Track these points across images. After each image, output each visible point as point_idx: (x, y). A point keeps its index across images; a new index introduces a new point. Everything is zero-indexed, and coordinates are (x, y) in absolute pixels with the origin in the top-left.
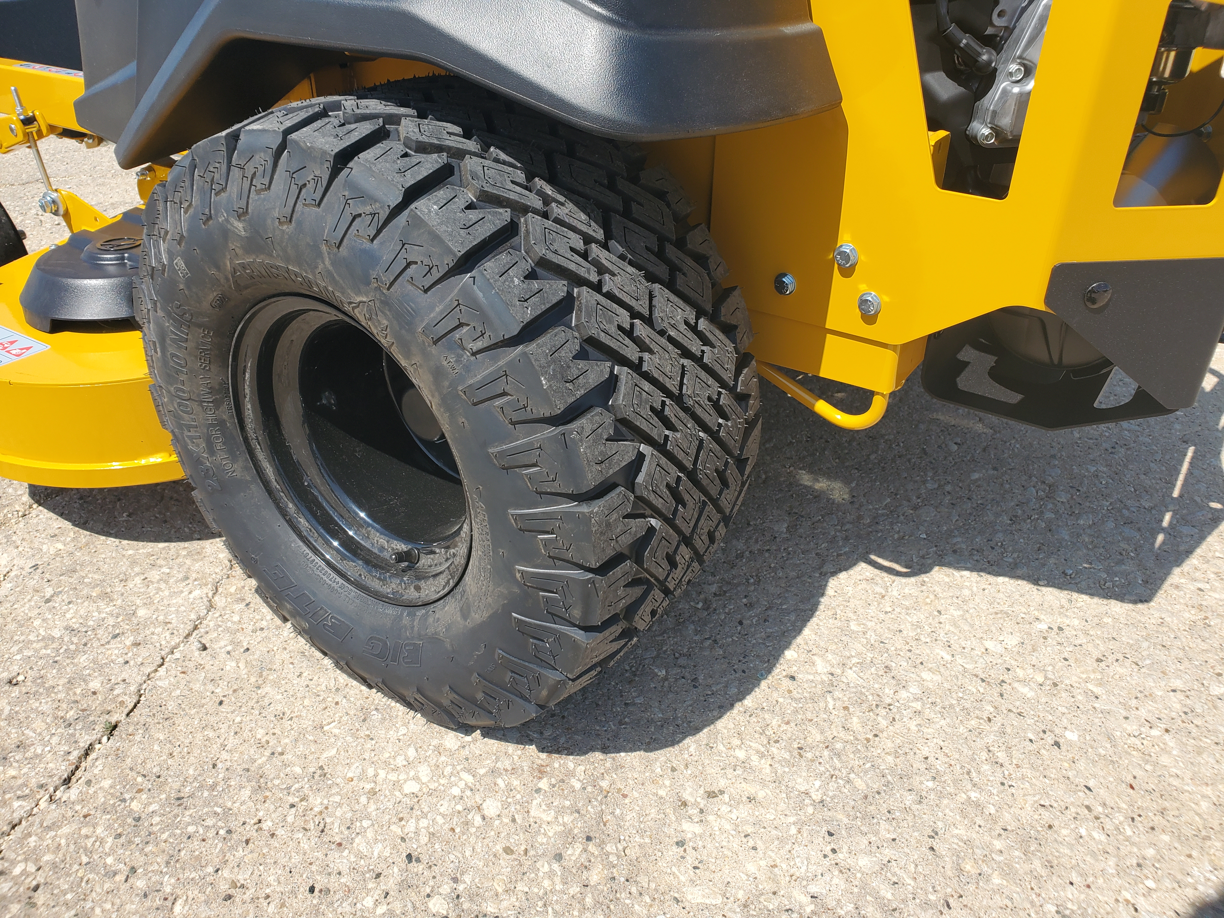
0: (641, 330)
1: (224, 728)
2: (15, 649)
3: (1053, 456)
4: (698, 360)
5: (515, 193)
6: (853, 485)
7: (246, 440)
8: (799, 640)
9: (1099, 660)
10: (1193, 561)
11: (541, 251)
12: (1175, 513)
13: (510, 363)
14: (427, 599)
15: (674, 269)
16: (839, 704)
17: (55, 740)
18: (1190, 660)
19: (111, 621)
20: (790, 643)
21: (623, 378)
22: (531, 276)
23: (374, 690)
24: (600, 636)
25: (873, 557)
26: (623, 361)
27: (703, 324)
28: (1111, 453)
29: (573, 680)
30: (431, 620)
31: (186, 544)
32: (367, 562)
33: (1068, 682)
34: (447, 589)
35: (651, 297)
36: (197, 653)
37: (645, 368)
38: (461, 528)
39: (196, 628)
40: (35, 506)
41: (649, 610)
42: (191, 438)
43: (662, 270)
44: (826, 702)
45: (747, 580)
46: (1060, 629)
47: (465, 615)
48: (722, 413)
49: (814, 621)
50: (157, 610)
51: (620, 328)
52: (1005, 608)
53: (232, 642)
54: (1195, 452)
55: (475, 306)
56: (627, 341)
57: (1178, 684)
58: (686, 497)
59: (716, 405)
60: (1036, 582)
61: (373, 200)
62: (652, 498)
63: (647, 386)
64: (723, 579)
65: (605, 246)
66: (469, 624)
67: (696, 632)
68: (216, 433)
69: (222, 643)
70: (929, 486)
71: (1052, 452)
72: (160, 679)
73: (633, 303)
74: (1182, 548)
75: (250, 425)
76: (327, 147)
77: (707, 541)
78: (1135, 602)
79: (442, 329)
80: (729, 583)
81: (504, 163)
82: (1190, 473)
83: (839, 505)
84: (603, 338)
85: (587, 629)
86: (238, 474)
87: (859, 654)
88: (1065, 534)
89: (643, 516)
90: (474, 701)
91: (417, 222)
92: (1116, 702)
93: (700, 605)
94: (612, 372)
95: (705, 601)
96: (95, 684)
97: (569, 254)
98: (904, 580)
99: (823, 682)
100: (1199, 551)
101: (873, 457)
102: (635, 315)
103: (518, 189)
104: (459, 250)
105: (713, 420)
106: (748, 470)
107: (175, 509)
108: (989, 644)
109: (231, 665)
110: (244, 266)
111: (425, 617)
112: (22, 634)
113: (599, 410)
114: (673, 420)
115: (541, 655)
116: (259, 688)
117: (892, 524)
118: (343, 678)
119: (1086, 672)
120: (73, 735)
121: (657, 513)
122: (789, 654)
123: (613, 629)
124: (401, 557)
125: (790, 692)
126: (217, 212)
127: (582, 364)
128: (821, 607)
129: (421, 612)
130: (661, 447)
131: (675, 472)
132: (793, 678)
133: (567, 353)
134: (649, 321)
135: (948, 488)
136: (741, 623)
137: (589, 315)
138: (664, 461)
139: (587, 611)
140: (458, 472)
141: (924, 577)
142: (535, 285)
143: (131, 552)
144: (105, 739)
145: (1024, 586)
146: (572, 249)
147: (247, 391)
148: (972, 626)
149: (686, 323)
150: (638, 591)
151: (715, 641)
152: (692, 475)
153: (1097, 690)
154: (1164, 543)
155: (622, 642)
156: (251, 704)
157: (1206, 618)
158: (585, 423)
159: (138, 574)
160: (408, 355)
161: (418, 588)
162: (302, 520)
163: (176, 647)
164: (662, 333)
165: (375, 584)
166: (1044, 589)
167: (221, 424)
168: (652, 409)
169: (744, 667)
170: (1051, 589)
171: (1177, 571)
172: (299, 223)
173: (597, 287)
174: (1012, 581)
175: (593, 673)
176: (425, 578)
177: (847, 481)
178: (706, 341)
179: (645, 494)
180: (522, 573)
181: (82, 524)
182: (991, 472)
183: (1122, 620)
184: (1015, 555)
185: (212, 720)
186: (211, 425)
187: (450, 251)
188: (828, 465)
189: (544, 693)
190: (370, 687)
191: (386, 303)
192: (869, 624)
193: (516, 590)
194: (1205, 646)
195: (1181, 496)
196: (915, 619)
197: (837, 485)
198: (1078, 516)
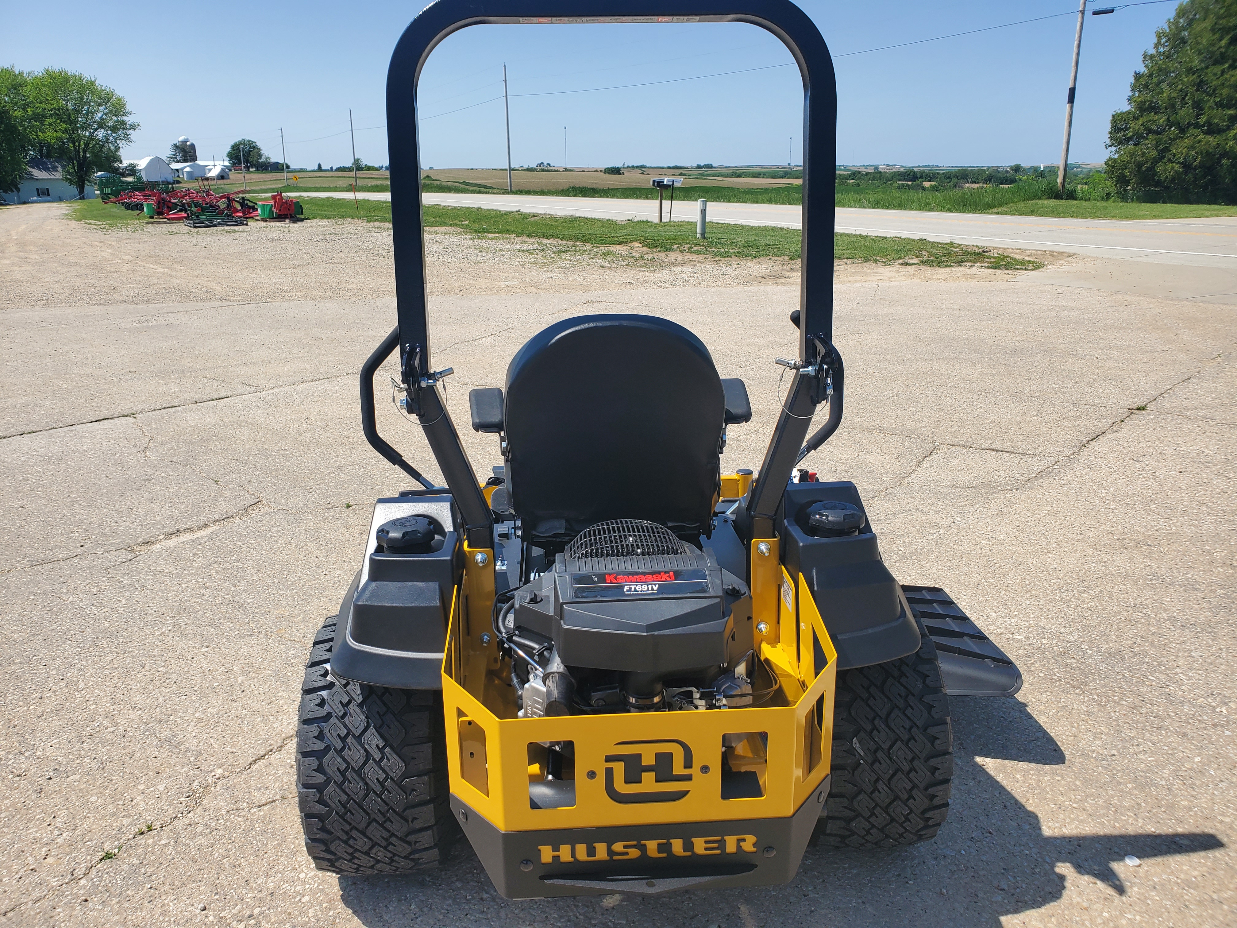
51: (339, 735)
63: (339, 759)
168: (338, 769)
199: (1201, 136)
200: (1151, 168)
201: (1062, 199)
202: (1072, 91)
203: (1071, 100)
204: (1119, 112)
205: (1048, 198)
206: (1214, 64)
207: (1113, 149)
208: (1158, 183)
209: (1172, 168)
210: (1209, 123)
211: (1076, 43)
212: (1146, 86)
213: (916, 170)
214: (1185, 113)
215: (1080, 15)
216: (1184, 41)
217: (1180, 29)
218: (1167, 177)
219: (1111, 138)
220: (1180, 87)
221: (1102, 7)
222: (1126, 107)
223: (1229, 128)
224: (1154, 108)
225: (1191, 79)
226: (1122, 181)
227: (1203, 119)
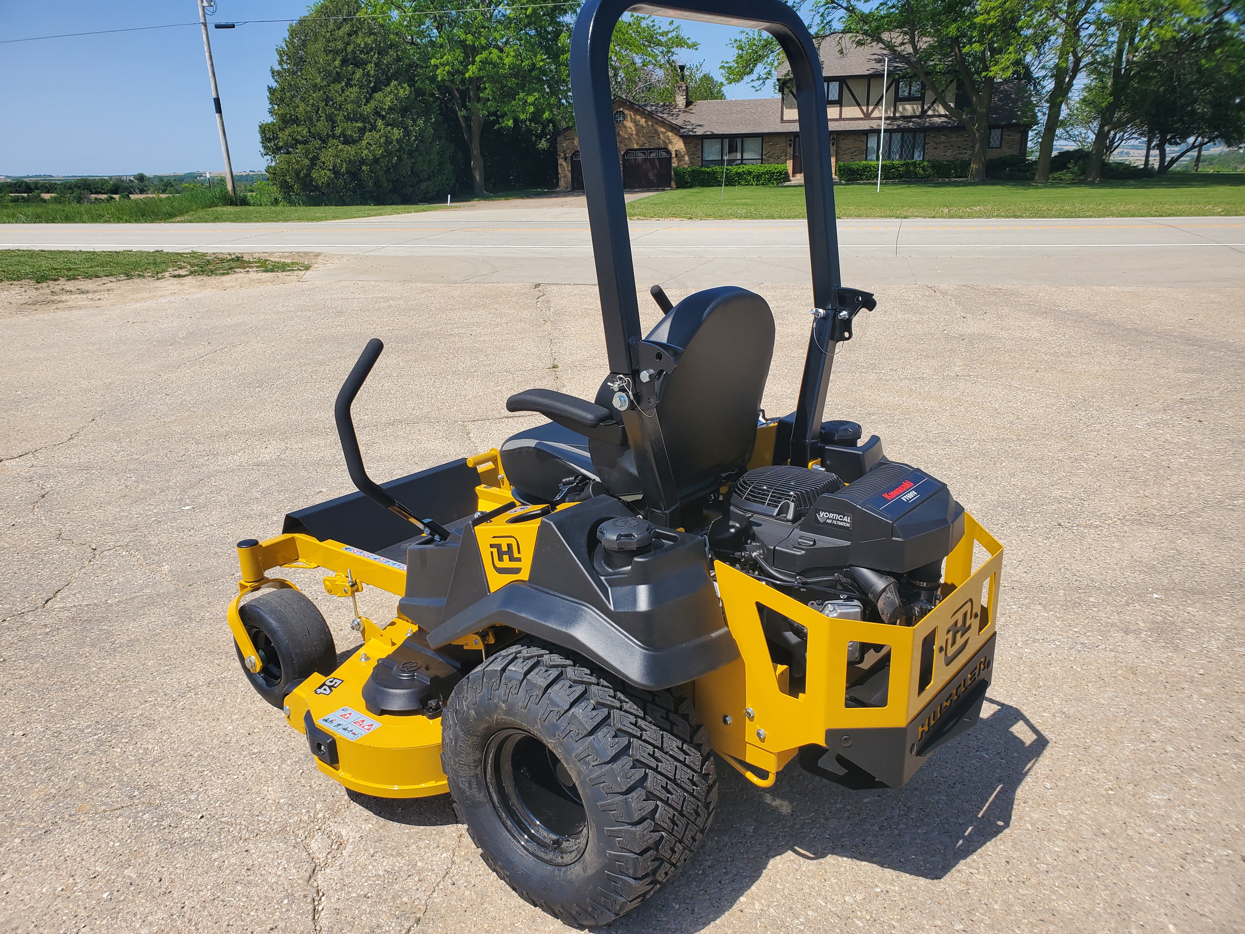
0: (658, 753)
1: (469, 923)
2: (363, 880)
3: (916, 789)
4: (683, 763)
5: (609, 701)
6: (795, 804)
7: (486, 783)
8: (748, 892)
9: (902, 909)
10: (975, 856)
11: (619, 726)
12: (975, 827)
13: (606, 771)
14: (566, 863)
15: (673, 724)
16: (762, 924)
17: (393, 925)
18: (950, 911)
19: (406, 868)
20: (743, 893)
21: (650, 774)
22: (615, 736)
23: (538, 908)
24: (641, 882)
25: (796, 848)
26: (650, 768)
27: (685, 747)
28: (952, 787)
29: (630, 902)
30: (569, 873)
31: (435, 827)
32: (538, 844)
33: (882, 919)
34: (576, 859)
35: (662, 737)
36: (450, 886)
37: (659, 770)
38: (582, 830)
39: (447, 873)
40: (352, 802)
41: (663, 872)
42: (462, 782)
43: (667, 726)
44: (757, 924)
45: (727, 859)
46: (887, 892)
47: (585, 870)
48: (694, 784)
49: (758, 882)
50: (426, 863)
51: (649, 754)
52: (862, 879)
53: (466, 882)
54: (1002, 788)
55: (594, 748)
56: (652, 759)
57: (939, 923)
58: (678, 822)
59: (692, 781)
60: (882, 865)
61: (559, 706)
62: (662, 824)
63: (659, 777)
64: (714, 858)
65: (644, 719)
66: (586, 875)
67: (697, 886)
68: (473, 780)
69: (462, 882)
70: (838, 806)
71: (916, 786)
72: (435, 898)
73: (654, 742)
74: (971, 848)
75: (488, 777)
76: (541, 684)
77: (691, 841)
78: (933, 879)
79: (582, 756)
80: (717, 861)
81: (606, 687)
82: (994, 802)
83: (785, 816)
84: (642, 759)
85: (635, 879)
86: (481, 799)
87: (778, 900)
88: (907, 838)
89: (659, 831)
90: (587, 911)
91: (574, 716)
92: (903, 930)
93: (700, 872)
94: (645, 771)
95: (704, 870)
96: (405, 899)
97: (630, 725)
98: (810, 861)
99: (757, 913)
100: (979, 851)
101: (809, 786)
102: (655, 747)
103: (611, 699)
104: (590, 729)
105: (689, 787)
106: (711, 807)
107: (425, 807)
108: (847, 898)
109: (467, 893)
110: (502, 719)
111: (566, 871)
112: (365, 873)
113: (640, 789)
114: (671, 790)
115: (616, 890)
116: (482, 904)
117: (811, 828)
118: (522, 901)
119: (893, 915)
120: (401, 923)
121: (664, 830)
122: (742, 899)
123: (646, 879)
124: (555, 842)
125: (739, 918)
126: (494, 698)
127: (633, 770)
128: (763, 875)
129: (564, 869)
130: (666, 802)
131: (672, 811)
132: (742, 911)
133: (627, 767)
134: (661, 749)
135: (848, 807)
136: (720, 882)
137: (636, 750)
138: (667, 808)
139: (635, 872)
140: (581, 801)
141: (822, 860)
142: (616, 740)
143: (407, 831)
144: (415, 925)
145: (875, 867)
146: (631, 723)
147: (490, 761)
148: (840, 888)
149: (678, 747)
150: (657, 863)
151: (706, 891)
152: (681, 813)
153: (896, 924)
154: (962, 845)
155: (652, 886)
156: (479, 912)
157: (969, 889)
158: (634, 794)
159: (413, 843)
160: (568, 764)
161: (562, 858)
162: (508, 822)
163: (439, 882)
164: (666, 753)
165: (542, 855)
166: (886, 870)
167: (477, 775)
168: (662, 786)
169: (719, 905)
170: (889, 870)
171: (962, 862)
172: (529, 710)
173: (640, 738)
174: (870, 864)
175: (639, 900)
176: (566, 853)
177: (791, 802)
178: (686, 753)
179: (659, 822)
180: (609, 854)
181: (379, 813)
182: (876, 798)
183: (922, 889)
184: (876, 849)
185: (463, 918)
186: (473, 776)
187: (586, 729)
188: (783, 791)
189: (618, 908)
190: (536, 906)
191: (561, 744)
192: (787, 885)
193: (607, 861)
194: (961, 904)
195: (983, 817)
196: (811, 883)
197: (786, 803)
198: (918, 827)
199: (341, 147)
200: (308, 175)
201: (237, 205)
202: (217, 101)
203: (219, 110)
204: (264, 123)
205: (224, 205)
206: (334, 83)
207: (269, 157)
208: (317, 188)
209: (325, 174)
210: (343, 134)
211: (207, 54)
212: (282, 100)
213: (26, 180)
214: (322, 126)
215: (203, 27)
216: (302, 60)
217: (298, 48)
218: (323, 183)
219: (265, 147)
220: (311, 101)
221: (223, 22)
222: (269, 119)
223: (360, 139)
224: (295, 121)
225: (319, 95)
226: (286, 188)
227: (338, 131)
